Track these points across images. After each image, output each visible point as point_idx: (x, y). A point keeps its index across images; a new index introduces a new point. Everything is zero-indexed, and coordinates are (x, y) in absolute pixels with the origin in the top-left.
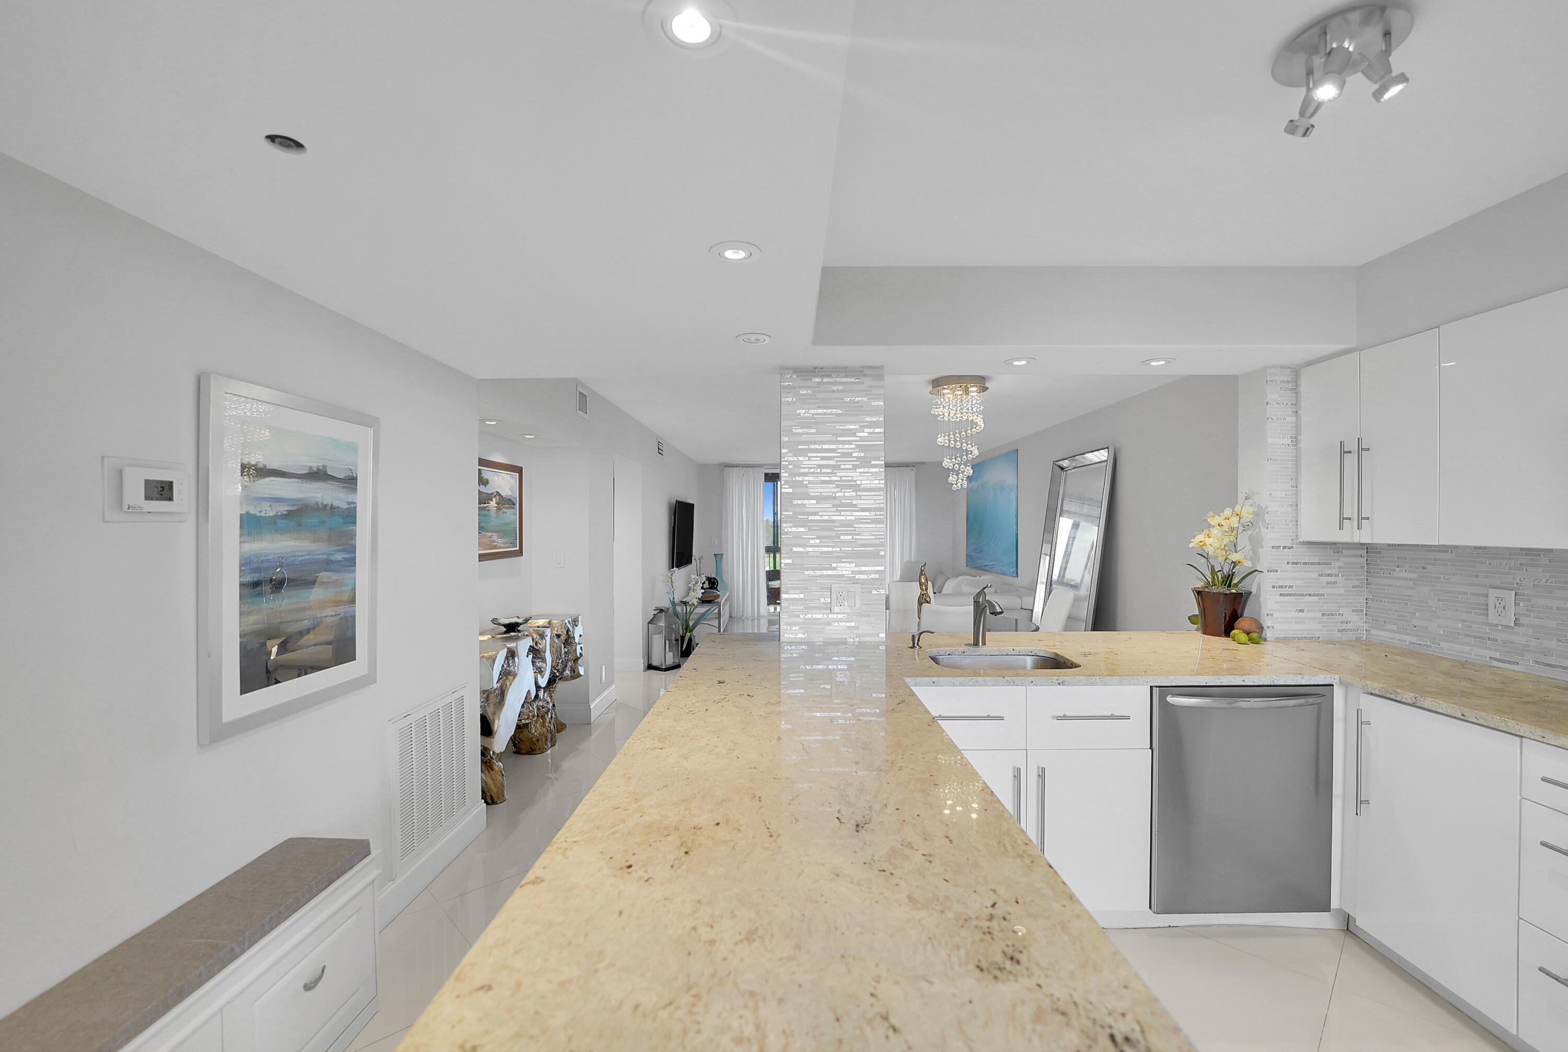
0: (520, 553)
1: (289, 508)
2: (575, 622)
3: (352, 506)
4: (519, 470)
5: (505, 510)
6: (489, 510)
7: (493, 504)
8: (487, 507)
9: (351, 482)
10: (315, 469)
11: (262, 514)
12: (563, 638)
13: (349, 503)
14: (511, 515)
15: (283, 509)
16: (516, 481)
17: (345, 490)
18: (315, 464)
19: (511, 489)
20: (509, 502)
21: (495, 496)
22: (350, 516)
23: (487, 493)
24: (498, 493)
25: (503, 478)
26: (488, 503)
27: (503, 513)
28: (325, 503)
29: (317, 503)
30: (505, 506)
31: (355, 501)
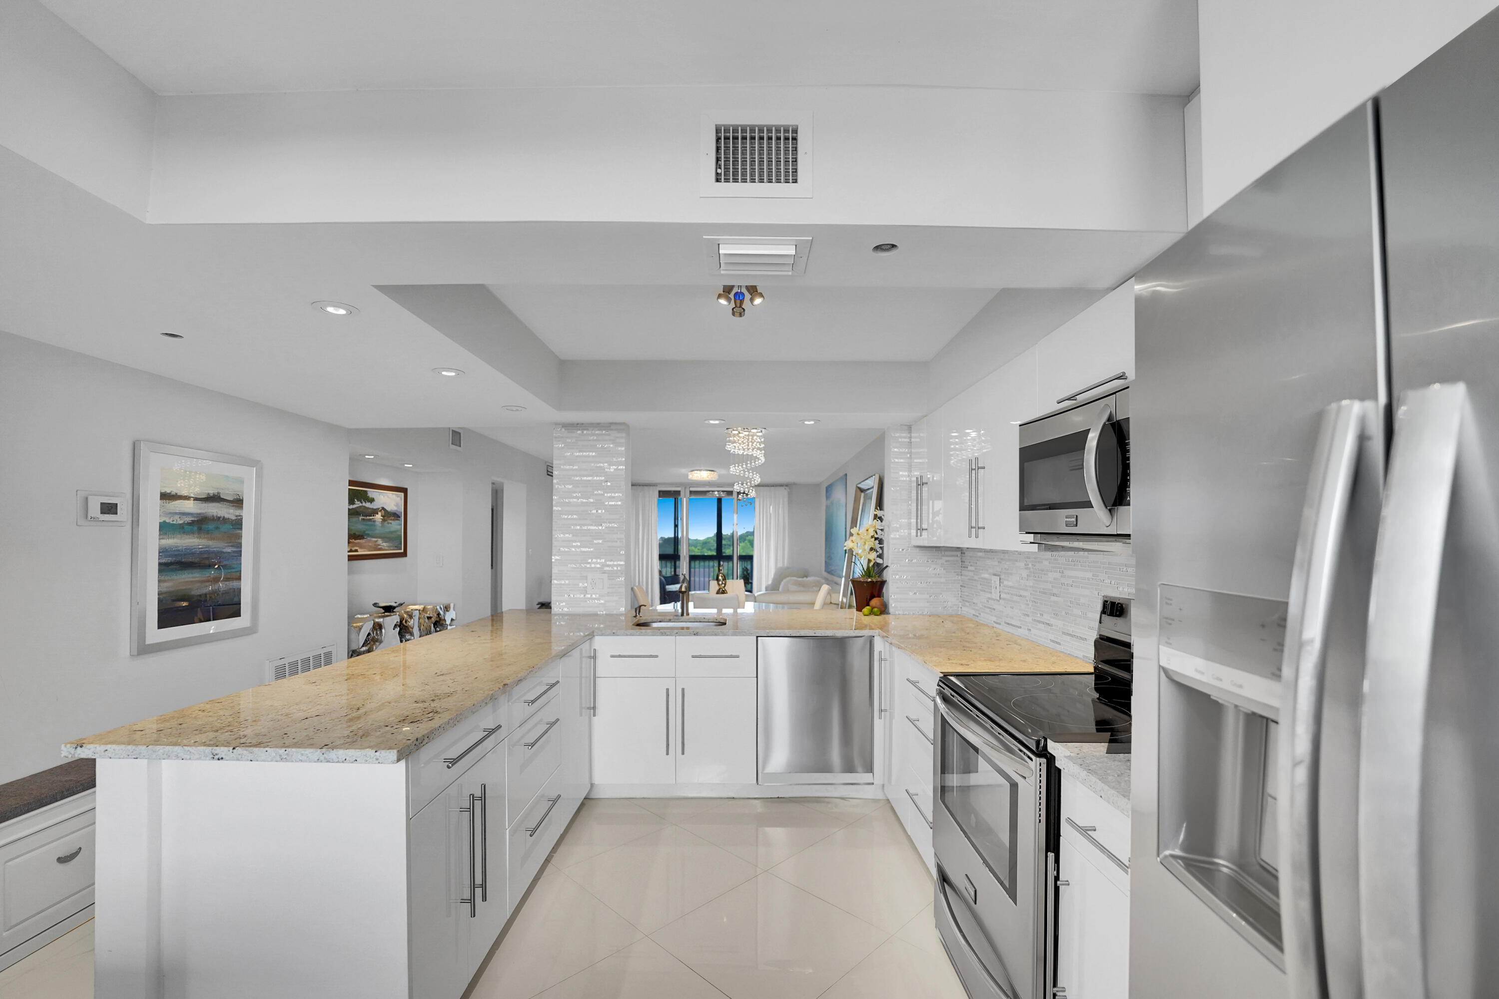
0: (404, 554)
1: (193, 519)
2: (447, 608)
3: (239, 518)
4: (404, 491)
5: (390, 521)
6: (374, 521)
7: (379, 517)
8: (373, 519)
9: (238, 502)
10: (212, 495)
11: (174, 522)
12: (433, 620)
13: (237, 516)
14: (395, 526)
15: (189, 519)
16: (401, 499)
17: (233, 508)
18: (212, 492)
19: (397, 505)
20: (395, 516)
21: (381, 511)
22: (238, 524)
23: (373, 509)
24: (383, 508)
25: (388, 497)
26: (373, 516)
27: (388, 523)
28: (219, 516)
29: (213, 516)
30: (390, 518)
31: (241, 514)
